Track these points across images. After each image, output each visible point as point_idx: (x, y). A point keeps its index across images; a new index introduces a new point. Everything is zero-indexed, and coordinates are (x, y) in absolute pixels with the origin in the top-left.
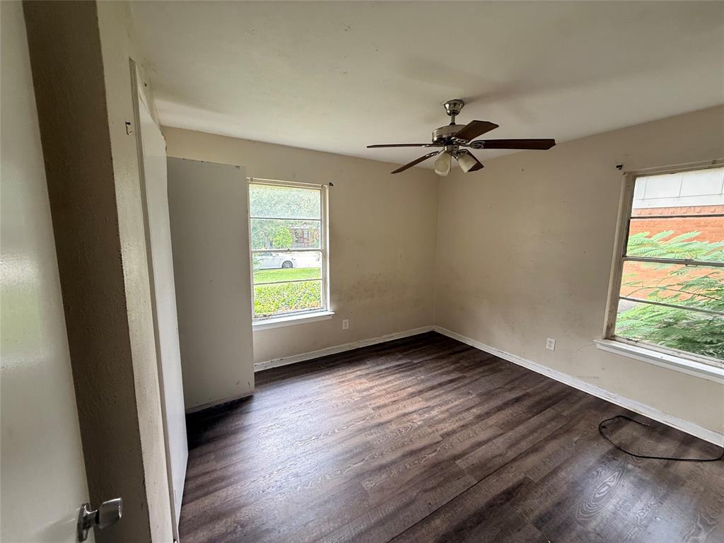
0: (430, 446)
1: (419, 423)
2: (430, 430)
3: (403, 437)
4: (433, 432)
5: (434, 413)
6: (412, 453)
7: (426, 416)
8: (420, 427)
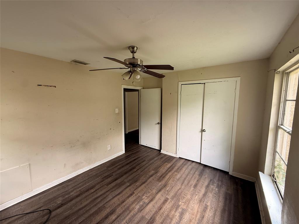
0: (138, 187)
1: (144, 197)
2: (139, 194)
3: (149, 188)
4: (137, 194)
5: (138, 207)
6: (144, 183)
7: (141, 203)
8: (143, 195)
